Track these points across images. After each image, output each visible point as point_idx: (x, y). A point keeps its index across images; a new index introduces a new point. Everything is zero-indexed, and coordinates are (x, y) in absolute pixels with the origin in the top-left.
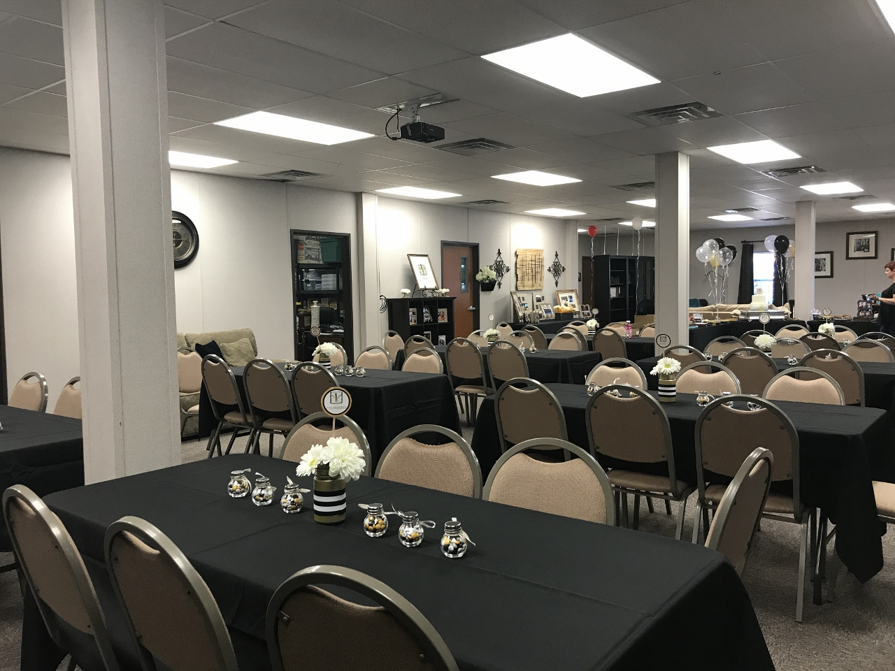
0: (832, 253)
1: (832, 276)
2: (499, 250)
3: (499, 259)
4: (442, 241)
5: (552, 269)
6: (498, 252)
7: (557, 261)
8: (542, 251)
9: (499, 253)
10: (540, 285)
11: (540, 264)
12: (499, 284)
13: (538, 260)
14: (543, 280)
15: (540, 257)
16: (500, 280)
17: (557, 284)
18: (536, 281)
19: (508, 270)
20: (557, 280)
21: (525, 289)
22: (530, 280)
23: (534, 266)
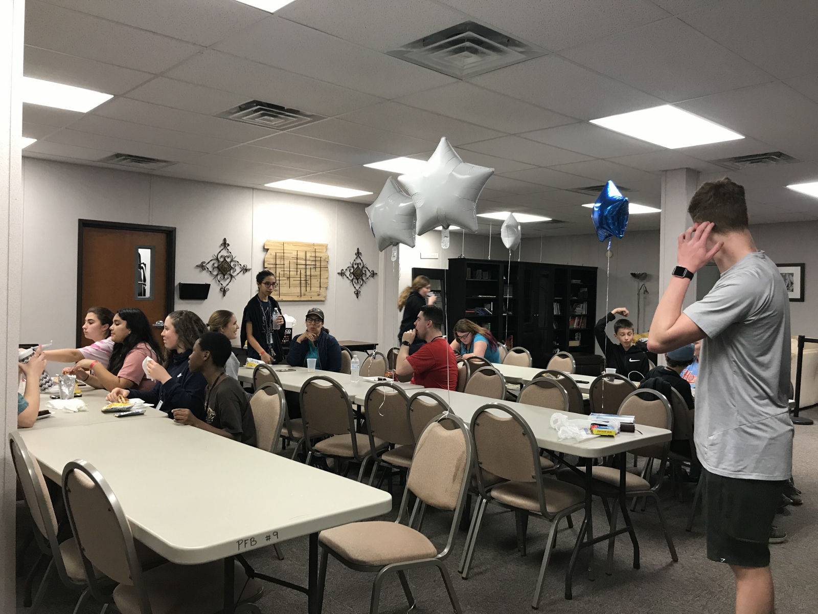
0: (803, 266)
1: (802, 299)
2: (225, 240)
3: (224, 253)
4: (80, 220)
5: (348, 274)
6: (221, 242)
7: (359, 261)
8: (326, 247)
9: (225, 244)
10: (319, 295)
11: (318, 264)
12: (223, 290)
13: (313, 259)
14: (326, 288)
15: (317, 255)
16: (224, 284)
17: (357, 293)
18: (308, 289)
19: (245, 270)
20: (357, 288)
21: (284, 300)
22: (295, 286)
23: (304, 267)
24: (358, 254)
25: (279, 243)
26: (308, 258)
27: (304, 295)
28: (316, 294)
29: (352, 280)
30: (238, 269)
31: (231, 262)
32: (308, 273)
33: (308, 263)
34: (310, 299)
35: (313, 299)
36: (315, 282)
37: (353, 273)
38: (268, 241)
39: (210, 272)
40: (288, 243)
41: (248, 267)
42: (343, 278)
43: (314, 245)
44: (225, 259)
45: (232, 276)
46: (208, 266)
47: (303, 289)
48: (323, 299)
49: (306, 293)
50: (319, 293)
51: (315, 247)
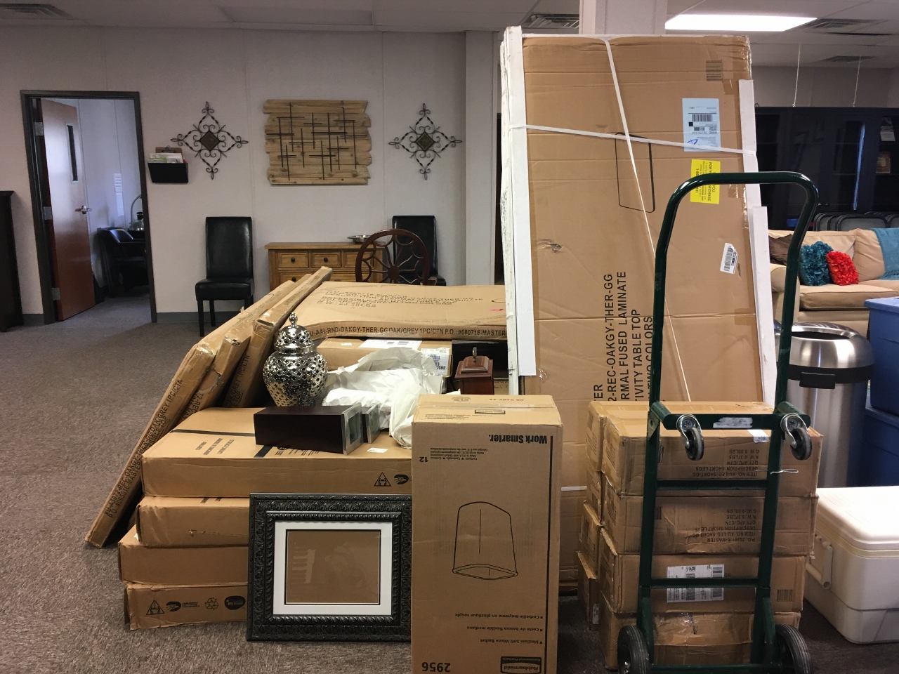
2: (208, 104)
3: (208, 121)
5: (406, 143)
6: (203, 107)
7: (425, 123)
8: (364, 105)
9: (208, 110)
10: (355, 176)
11: (350, 131)
12: (210, 170)
14: (368, 165)
15: (348, 117)
16: (212, 161)
17: (425, 173)
18: (335, 167)
19: (239, 143)
20: (425, 164)
21: (297, 183)
22: (314, 164)
23: (327, 136)
24: (424, 111)
25: (285, 104)
26: (332, 122)
27: (331, 176)
28: (350, 175)
29: (415, 153)
30: (229, 142)
31: (218, 132)
32: (334, 145)
33: (333, 129)
34: (341, 182)
35: (346, 181)
36: (347, 157)
37: (416, 142)
39: (191, 147)
40: (300, 103)
41: (245, 139)
42: (399, 150)
43: (342, 103)
44: (209, 130)
45: (221, 152)
46: (187, 140)
47: (327, 168)
48: (364, 181)
49: (332, 174)
50: (355, 173)
51: (345, 107)
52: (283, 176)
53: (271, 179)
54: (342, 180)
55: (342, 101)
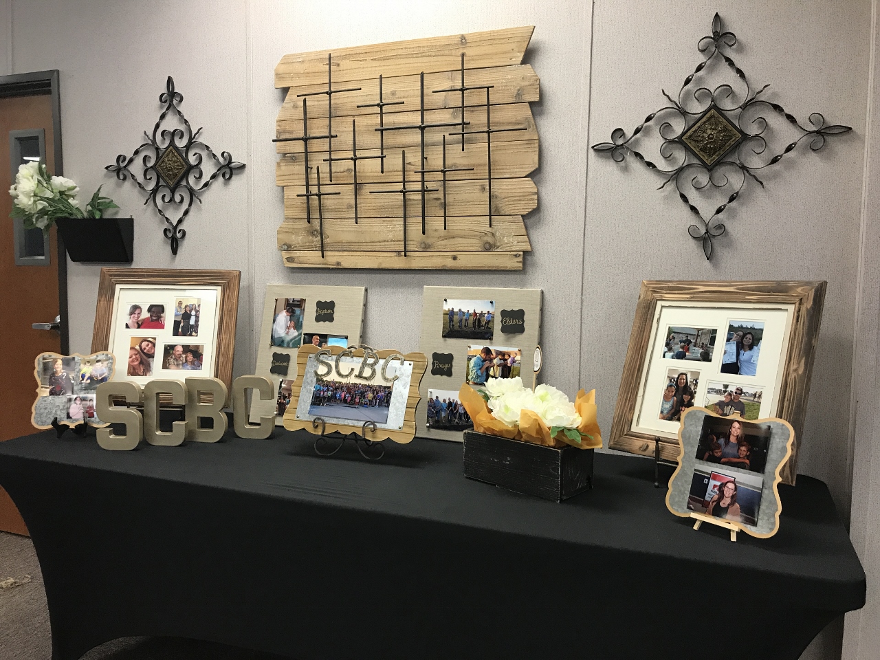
2: (170, 83)
5: (652, 147)
6: (162, 91)
9: (171, 98)
10: (489, 247)
11: (478, 119)
12: (170, 235)
13: (455, 99)
14: (532, 216)
15: (473, 79)
16: (174, 218)
17: (709, 237)
18: (436, 224)
19: (229, 169)
21: (345, 265)
22: (384, 215)
23: (415, 137)
24: (716, 38)
26: (433, 100)
27: (426, 247)
28: (476, 243)
29: (676, 176)
30: (208, 169)
31: (188, 147)
32: (435, 160)
33: (431, 118)
34: (450, 263)
35: (464, 261)
36: (467, 194)
37: (680, 141)
38: (287, 60)
39: (139, 183)
41: (237, 160)
42: (626, 169)
43: (463, 40)
44: (172, 141)
45: (192, 193)
46: (133, 168)
47: (415, 226)
48: (515, 264)
49: (429, 241)
50: (490, 239)
51: (468, 52)
52: (311, 248)
53: (285, 255)
54: (455, 258)
55: (463, 37)
